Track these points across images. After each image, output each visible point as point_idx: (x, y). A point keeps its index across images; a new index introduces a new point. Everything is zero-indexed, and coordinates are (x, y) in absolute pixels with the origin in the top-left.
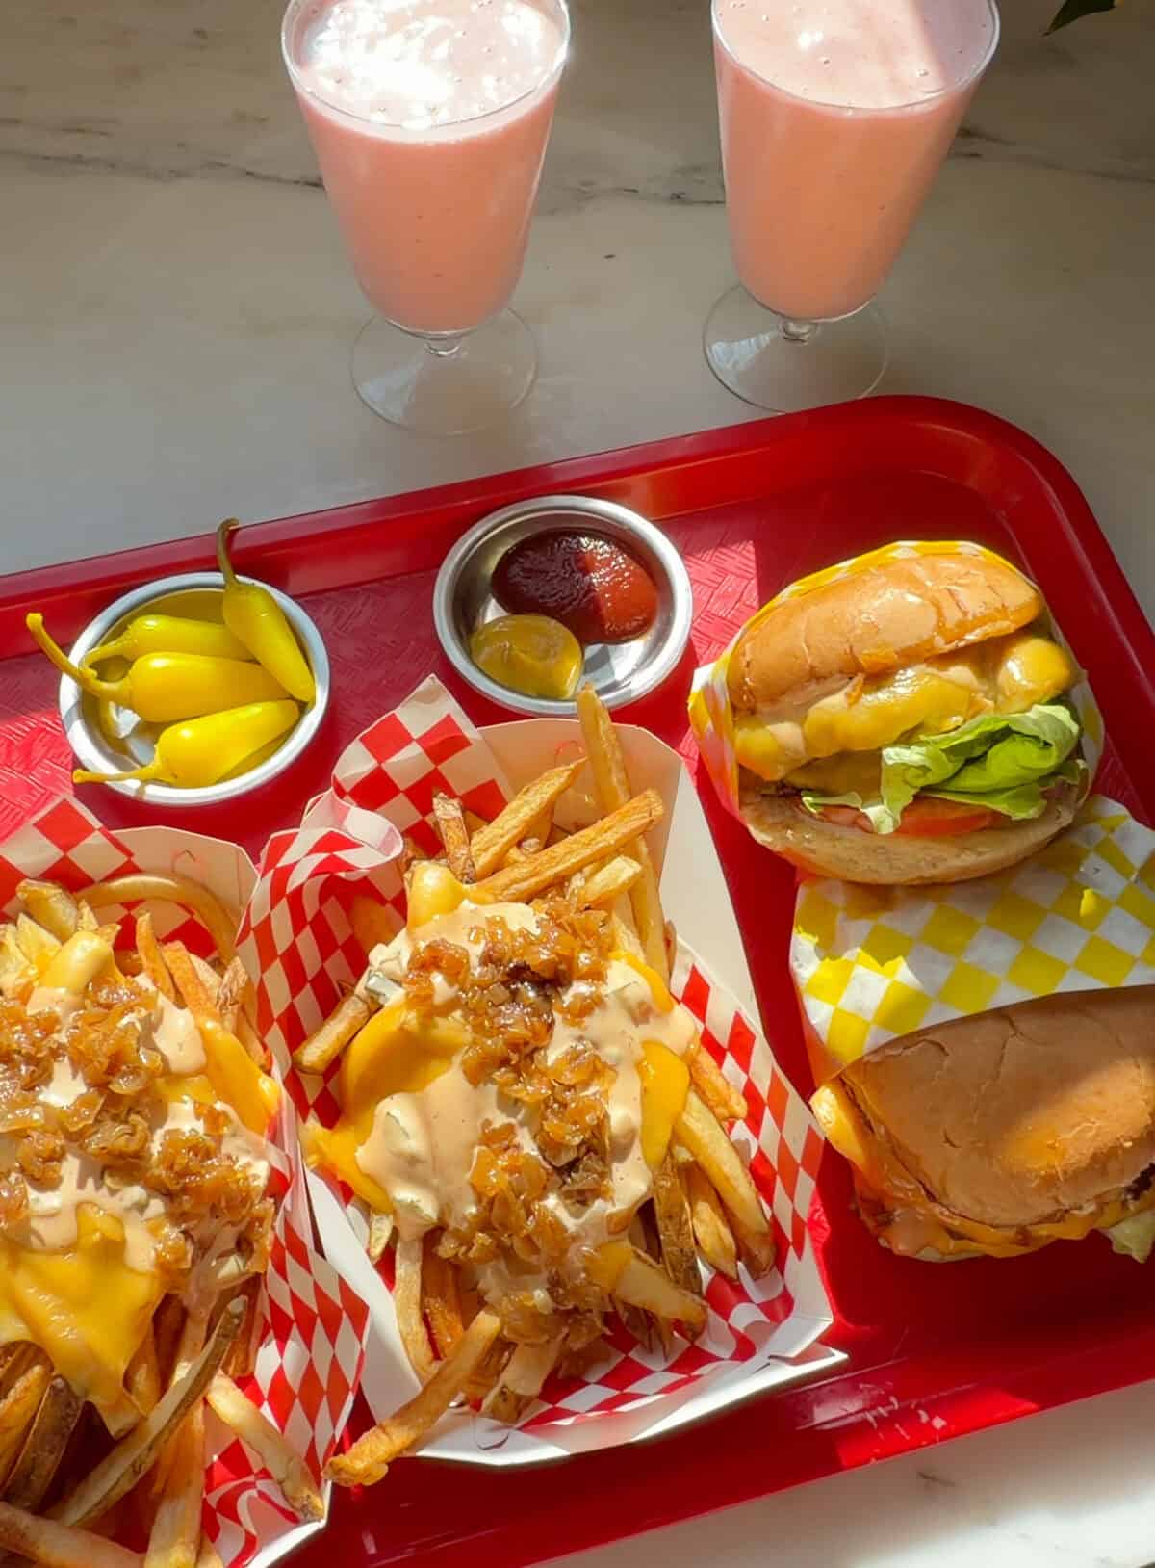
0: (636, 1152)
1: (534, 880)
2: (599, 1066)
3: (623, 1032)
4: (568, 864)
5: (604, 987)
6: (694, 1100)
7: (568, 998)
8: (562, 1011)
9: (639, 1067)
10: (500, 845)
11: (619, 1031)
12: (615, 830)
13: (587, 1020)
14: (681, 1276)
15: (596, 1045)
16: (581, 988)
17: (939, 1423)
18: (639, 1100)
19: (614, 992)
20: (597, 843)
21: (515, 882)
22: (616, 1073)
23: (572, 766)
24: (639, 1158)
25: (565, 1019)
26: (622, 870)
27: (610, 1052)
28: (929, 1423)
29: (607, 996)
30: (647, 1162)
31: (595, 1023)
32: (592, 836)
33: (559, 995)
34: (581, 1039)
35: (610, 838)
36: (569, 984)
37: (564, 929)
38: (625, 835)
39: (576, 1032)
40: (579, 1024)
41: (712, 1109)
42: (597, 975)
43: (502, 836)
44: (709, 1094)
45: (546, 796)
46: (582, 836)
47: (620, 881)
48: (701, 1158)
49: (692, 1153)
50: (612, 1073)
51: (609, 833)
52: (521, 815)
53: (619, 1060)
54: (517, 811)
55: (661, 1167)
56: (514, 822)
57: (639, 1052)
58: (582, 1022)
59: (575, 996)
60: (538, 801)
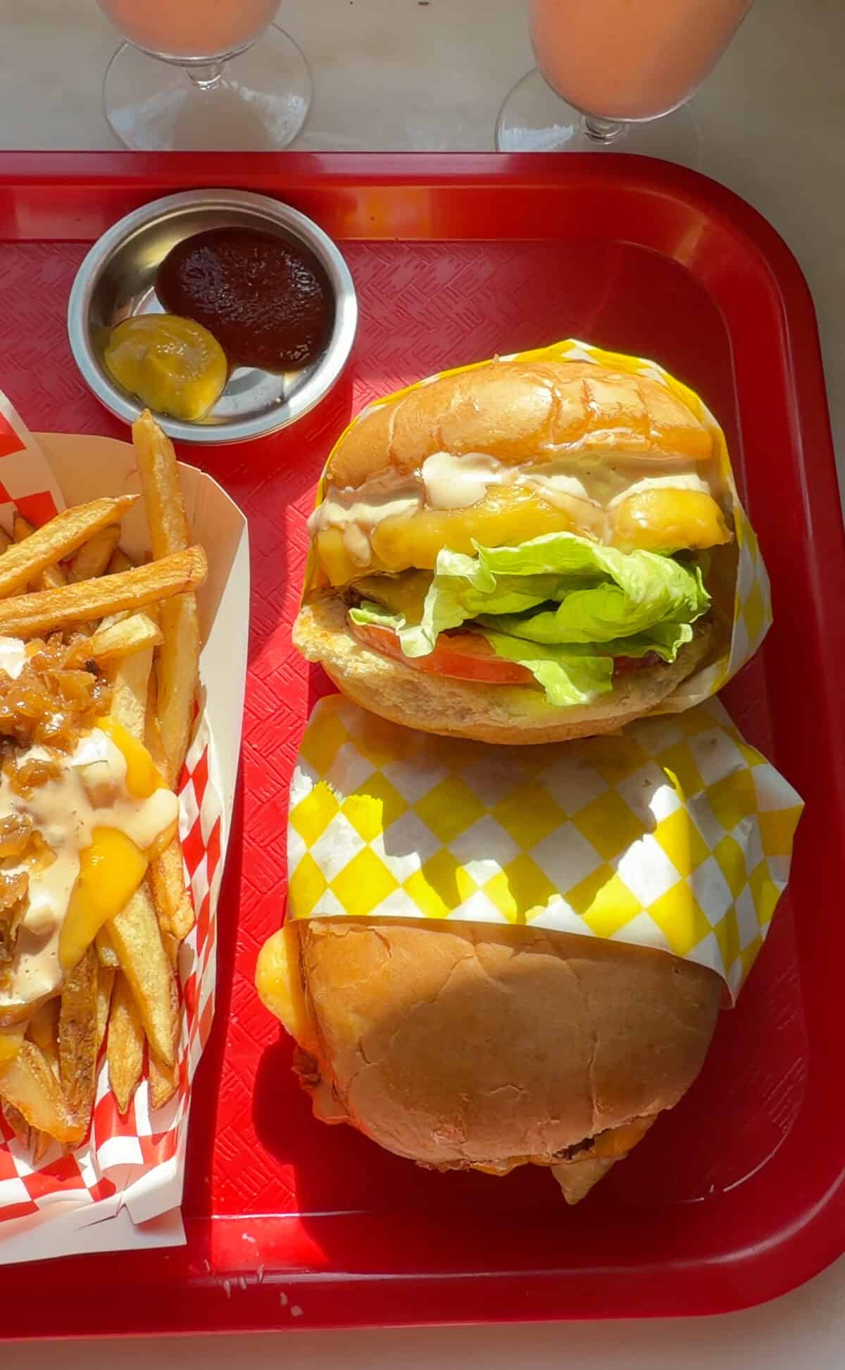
0: (53, 946)
1: (40, 618)
2: (38, 843)
3: (74, 812)
4: (82, 608)
5: (68, 758)
6: (140, 902)
7: (21, 762)
8: (11, 773)
9: (83, 855)
10: (23, 567)
11: (71, 811)
12: (145, 583)
13: (36, 792)
14: (69, 1085)
15: (39, 820)
16: (38, 754)
17: (296, 1311)
18: (70, 891)
19: (74, 767)
20: (122, 592)
21: (16, 615)
22: (56, 854)
23: (117, 500)
24: (53, 954)
25: (11, 783)
26: (137, 628)
27: (54, 831)
28: (288, 1307)
29: (66, 769)
30: (59, 959)
31: (43, 798)
32: (119, 583)
33: (14, 757)
34: (22, 810)
35: (138, 590)
36: (27, 747)
37: (44, 683)
38: (155, 591)
39: (20, 802)
40: (24, 795)
41: (157, 916)
42: (61, 743)
43: (28, 559)
44: (160, 898)
45: (84, 526)
46: (107, 581)
47: (132, 640)
48: (124, 967)
49: (119, 959)
50: (51, 854)
51: (139, 586)
52: (53, 541)
53: (62, 842)
54: (50, 535)
55: (74, 969)
56: (43, 547)
57: (87, 839)
58: (29, 792)
59: (29, 761)
60: (75, 529)
